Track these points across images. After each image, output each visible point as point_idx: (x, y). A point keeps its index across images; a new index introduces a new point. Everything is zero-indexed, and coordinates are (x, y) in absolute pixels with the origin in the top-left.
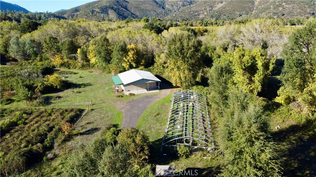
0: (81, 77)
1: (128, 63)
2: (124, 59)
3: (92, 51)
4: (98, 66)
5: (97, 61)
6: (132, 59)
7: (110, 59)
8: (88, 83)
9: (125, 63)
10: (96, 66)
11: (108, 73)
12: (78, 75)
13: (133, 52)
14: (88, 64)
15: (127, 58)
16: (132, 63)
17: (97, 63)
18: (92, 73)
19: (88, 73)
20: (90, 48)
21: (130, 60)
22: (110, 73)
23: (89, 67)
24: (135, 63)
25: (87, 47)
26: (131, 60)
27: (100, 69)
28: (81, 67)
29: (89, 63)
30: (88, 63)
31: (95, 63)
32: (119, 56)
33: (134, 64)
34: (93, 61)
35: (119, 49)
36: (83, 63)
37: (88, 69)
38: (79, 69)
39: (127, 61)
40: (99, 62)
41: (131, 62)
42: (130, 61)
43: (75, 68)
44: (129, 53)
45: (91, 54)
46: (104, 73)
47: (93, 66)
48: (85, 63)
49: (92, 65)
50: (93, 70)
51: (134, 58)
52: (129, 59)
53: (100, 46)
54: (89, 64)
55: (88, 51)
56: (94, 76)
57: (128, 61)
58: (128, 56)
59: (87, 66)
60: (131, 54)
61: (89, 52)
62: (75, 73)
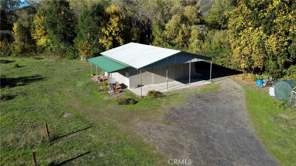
0: (18, 67)
1: (111, 38)
2: (103, 30)
3: (39, 26)
4: (51, 49)
5: (49, 41)
6: (118, 30)
7: (73, 36)
8: (34, 77)
9: (105, 37)
10: (49, 48)
11: (72, 59)
12: (13, 65)
13: (117, 19)
14: (33, 48)
15: (108, 29)
16: (117, 38)
17: (50, 45)
18: (42, 60)
19: (34, 60)
20: (35, 21)
21: (114, 31)
22: (75, 58)
23: (36, 51)
24: (122, 38)
25: (31, 21)
26: (116, 32)
27: (55, 54)
28: (21, 53)
29: (35, 44)
30: (33, 45)
31: (45, 45)
32: (94, 25)
33: (120, 39)
34: (42, 42)
35: (94, 12)
36: (24, 46)
37: (33, 55)
38: (17, 55)
39: (108, 34)
40: (53, 42)
41: (115, 37)
42: (114, 34)
43: (9, 55)
44: (111, 19)
45: (38, 31)
46: (65, 60)
47: (43, 50)
48: (27, 46)
49: (41, 49)
50: (43, 57)
51: (120, 29)
52: (112, 31)
53: (53, 13)
54: (36, 48)
55: (32, 26)
56: (46, 64)
57: (110, 34)
58: (110, 24)
59: (32, 51)
60: (114, 21)
61: (34, 28)
62: (7, 62)
